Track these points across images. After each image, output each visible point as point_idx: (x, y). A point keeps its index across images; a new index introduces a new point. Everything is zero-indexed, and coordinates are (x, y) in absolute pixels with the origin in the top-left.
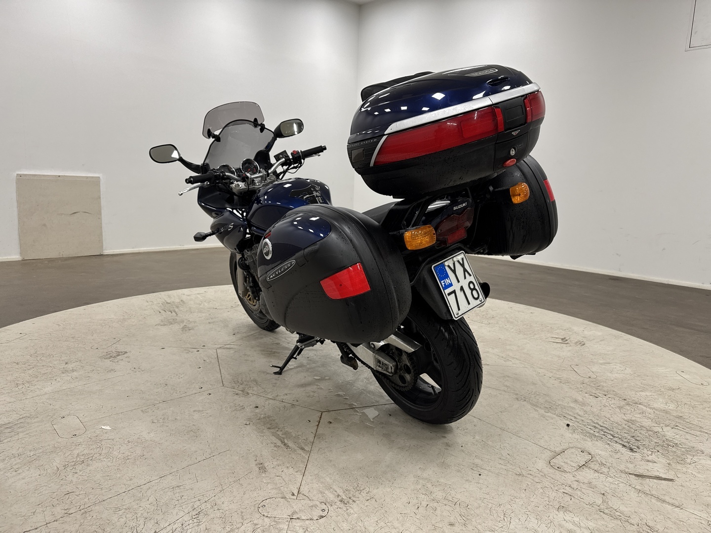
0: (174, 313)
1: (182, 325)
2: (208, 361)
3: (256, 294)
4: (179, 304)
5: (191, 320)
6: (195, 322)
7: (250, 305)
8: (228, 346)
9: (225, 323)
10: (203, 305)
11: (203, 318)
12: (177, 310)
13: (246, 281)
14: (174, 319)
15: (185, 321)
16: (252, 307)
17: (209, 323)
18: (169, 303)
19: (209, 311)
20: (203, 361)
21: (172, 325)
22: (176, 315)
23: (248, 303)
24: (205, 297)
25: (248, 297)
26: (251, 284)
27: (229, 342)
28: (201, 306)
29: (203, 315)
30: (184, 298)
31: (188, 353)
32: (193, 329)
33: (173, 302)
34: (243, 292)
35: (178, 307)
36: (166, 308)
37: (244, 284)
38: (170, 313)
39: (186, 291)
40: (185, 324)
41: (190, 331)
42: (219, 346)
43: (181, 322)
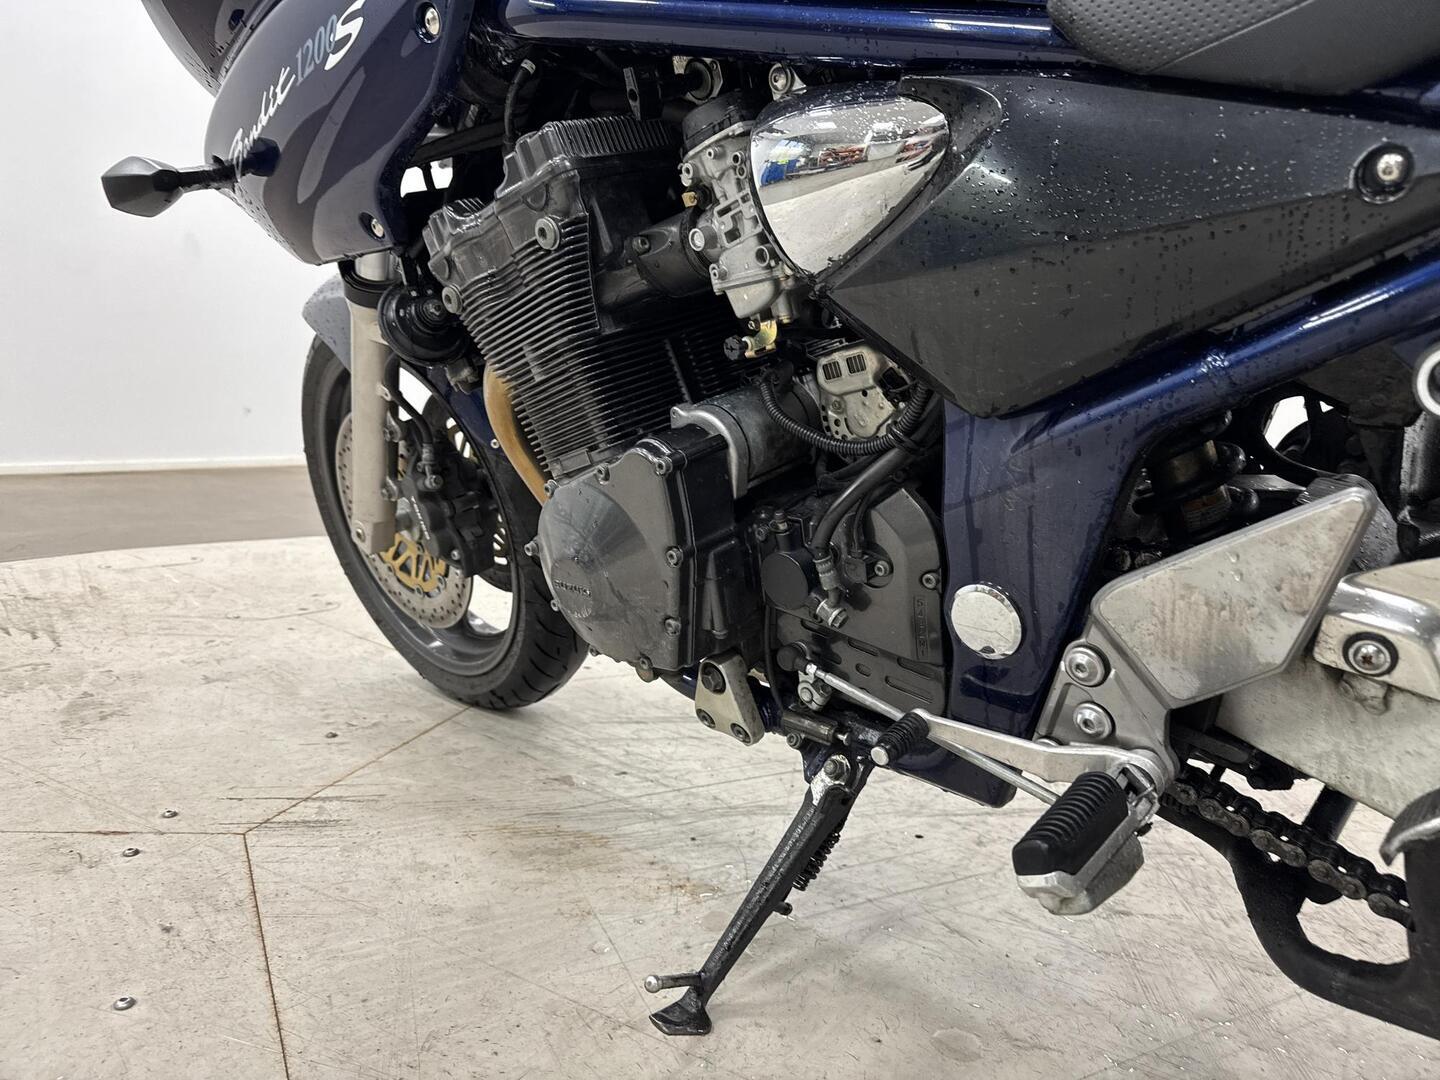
0: (45, 641)
1: (70, 694)
2: (189, 930)
3: (450, 531)
4: (78, 601)
5: (117, 669)
6: (137, 678)
7: (406, 595)
8: (308, 811)
9: (283, 681)
10: (180, 604)
11: (177, 659)
12: (60, 626)
13: (394, 472)
14: (35, 667)
15: (92, 674)
16: (416, 600)
17: (207, 680)
18: (36, 599)
19: (207, 628)
20: (156, 932)
21: (19, 695)
22: (52, 645)
23: (397, 587)
24: (192, 576)
25: (396, 556)
26: (430, 482)
27: (310, 784)
28: (173, 610)
29: (181, 643)
30: (106, 580)
31: (66, 870)
32: (121, 712)
33: (56, 595)
34: (376, 526)
35: (68, 614)
36: (15, 617)
37: (384, 485)
38: (28, 637)
39: (119, 558)
40: (84, 687)
41: (107, 724)
42: (258, 813)
43: (70, 679)
